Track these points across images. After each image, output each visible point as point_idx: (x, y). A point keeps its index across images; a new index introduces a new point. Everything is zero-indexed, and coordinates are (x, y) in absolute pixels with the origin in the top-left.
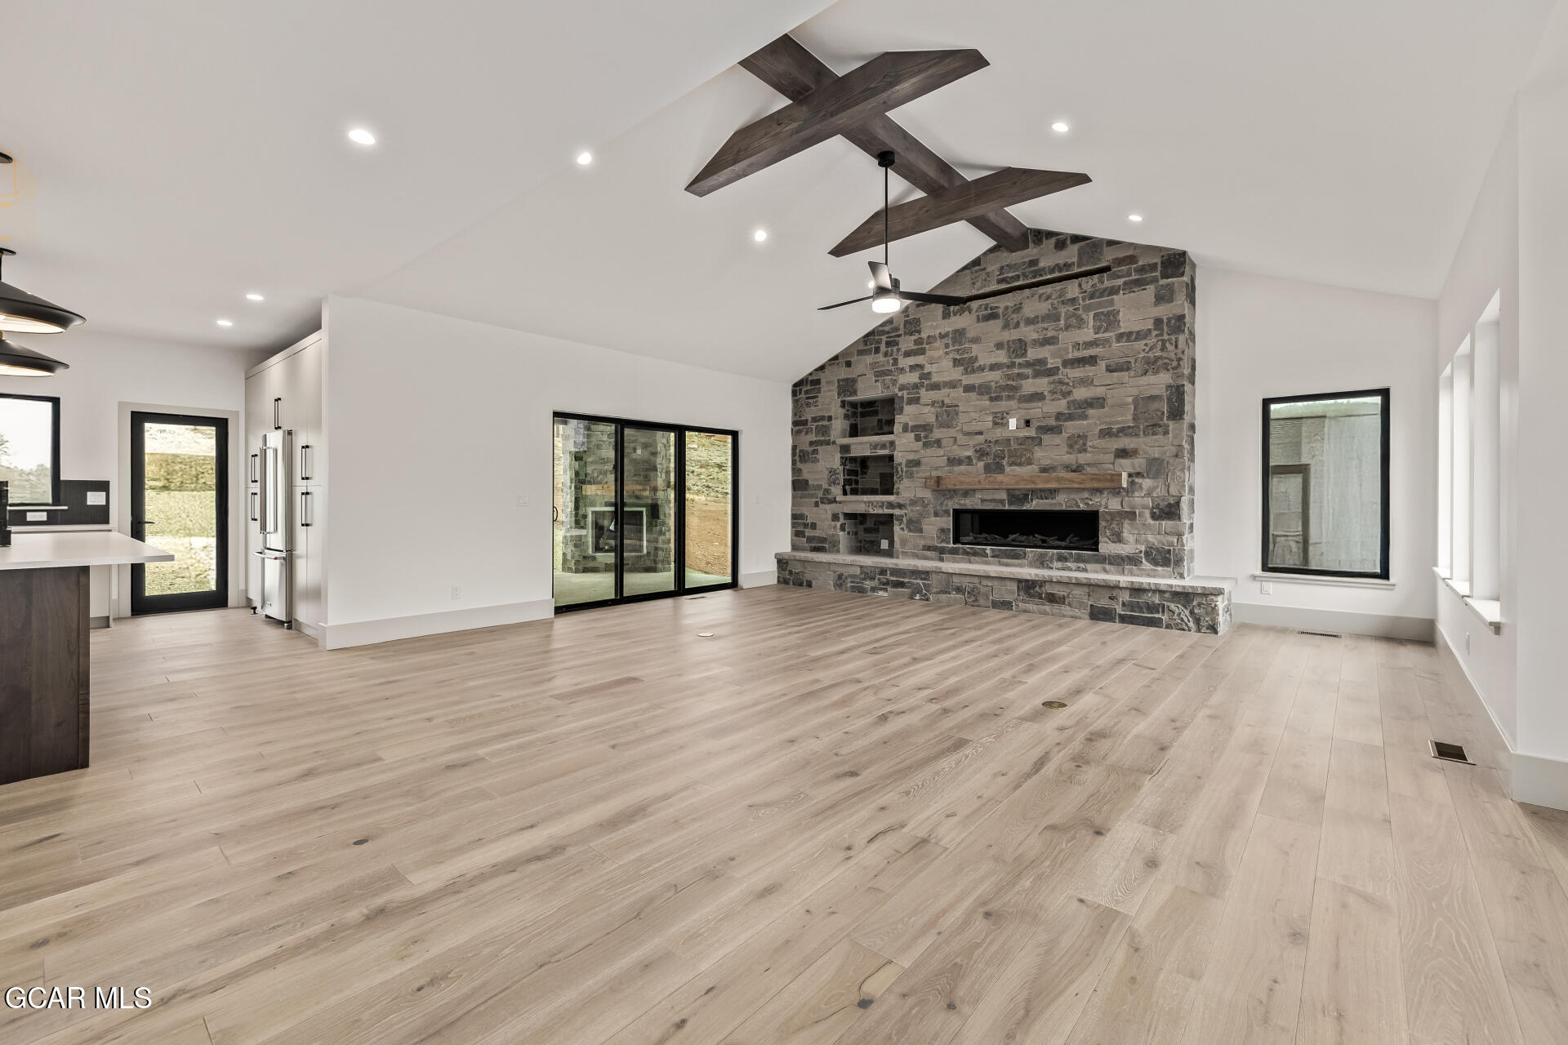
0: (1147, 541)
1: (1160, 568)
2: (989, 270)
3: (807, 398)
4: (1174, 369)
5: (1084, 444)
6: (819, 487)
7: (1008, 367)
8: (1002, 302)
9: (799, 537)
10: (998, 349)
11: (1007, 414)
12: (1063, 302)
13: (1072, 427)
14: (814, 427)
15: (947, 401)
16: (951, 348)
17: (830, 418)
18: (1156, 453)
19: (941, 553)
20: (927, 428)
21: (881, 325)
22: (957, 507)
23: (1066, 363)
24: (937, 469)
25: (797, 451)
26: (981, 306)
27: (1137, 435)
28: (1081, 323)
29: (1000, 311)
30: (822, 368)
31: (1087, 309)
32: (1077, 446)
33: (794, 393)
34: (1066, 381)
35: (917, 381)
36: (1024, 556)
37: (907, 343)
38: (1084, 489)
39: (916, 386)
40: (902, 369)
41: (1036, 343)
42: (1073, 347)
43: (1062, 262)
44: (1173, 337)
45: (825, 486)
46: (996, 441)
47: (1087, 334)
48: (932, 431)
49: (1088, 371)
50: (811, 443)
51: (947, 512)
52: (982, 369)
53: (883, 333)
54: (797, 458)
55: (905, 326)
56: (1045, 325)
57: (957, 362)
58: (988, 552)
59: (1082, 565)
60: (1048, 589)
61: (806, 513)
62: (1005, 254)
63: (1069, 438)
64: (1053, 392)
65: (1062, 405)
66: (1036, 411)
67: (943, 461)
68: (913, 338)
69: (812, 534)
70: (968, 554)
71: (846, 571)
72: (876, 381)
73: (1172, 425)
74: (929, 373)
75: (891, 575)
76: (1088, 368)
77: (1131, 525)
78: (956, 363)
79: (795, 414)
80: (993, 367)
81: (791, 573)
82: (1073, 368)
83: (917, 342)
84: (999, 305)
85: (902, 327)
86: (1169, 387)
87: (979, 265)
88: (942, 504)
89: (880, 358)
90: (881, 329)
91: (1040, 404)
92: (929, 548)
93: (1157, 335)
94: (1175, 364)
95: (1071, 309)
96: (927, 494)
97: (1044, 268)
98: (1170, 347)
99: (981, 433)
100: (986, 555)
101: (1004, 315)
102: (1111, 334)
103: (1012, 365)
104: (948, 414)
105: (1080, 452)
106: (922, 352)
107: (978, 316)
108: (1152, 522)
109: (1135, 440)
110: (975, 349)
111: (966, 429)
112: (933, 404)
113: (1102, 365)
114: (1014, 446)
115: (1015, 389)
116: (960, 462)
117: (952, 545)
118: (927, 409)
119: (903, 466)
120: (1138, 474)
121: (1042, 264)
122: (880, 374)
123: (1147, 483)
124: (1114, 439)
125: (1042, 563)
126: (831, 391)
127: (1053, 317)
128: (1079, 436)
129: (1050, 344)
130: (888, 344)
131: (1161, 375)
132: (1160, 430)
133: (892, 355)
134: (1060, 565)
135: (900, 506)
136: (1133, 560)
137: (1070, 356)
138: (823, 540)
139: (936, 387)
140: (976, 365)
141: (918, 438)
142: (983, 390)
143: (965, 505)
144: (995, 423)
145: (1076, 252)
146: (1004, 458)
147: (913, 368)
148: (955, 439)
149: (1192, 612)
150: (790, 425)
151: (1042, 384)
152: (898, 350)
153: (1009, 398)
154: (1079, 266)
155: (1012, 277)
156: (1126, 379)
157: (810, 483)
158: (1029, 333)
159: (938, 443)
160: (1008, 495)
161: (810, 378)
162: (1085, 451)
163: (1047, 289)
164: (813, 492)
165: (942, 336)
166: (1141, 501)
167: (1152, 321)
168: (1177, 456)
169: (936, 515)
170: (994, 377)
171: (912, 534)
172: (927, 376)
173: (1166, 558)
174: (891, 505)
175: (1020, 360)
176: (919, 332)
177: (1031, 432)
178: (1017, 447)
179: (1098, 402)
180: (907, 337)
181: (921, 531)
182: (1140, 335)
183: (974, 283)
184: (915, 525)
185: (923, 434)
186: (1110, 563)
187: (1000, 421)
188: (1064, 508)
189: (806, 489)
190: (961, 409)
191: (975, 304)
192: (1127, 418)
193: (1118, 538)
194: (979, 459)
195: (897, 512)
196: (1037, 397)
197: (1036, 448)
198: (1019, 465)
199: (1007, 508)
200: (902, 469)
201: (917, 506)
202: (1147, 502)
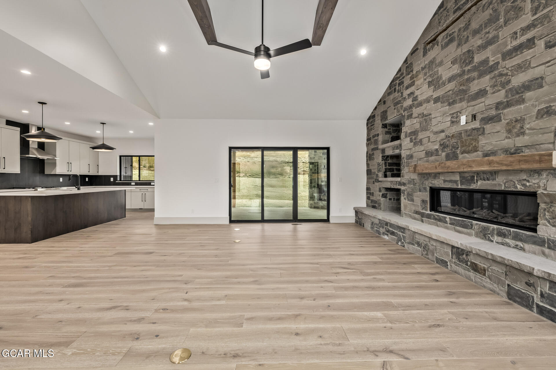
2: (448, 7)
3: (371, 126)
5: (522, 128)
6: (375, 173)
7: (461, 75)
9: (368, 199)
10: (453, 64)
11: (460, 113)
12: (502, 1)
13: (510, 113)
14: (373, 141)
15: (425, 112)
16: (427, 75)
17: (378, 135)
19: (422, 217)
20: (416, 133)
21: (396, 75)
22: (431, 186)
24: (420, 159)
25: (368, 155)
26: (444, 36)
28: (519, 12)
29: (456, 34)
30: (375, 108)
32: (516, 130)
33: (367, 125)
34: (505, 71)
35: (411, 103)
36: (471, 227)
37: (407, 81)
38: (523, 171)
39: (411, 107)
40: (405, 98)
41: (480, 48)
46: (453, 136)
47: (525, 19)
48: (418, 134)
49: (526, 55)
50: (372, 150)
51: (426, 189)
52: (444, 83)
53: (397, 79)
54: (368, 158)
55: (406, 70)
56: (488, 29)
57: (430, 83)
58: (448, 220)
59: (520, 244)
60: (472, 259)
61: (370, 187)
63: (508, 124)
64: (494, 86)
65: (501, 96)
66: (480, 105)
67: (423, 154)
68: (410, 76)
69: (373, 199)
70: (436, 219)
71: (374, 221)
72: (394, 109)
74: (417, 96)
75: (390, 227)
76: (526, 52)
79: (367, 135)
80: (451, 79)
81: (359, 218)
82: (511, 58)
83: (411, 78)
84: (455, 30)
87: (442, 7)
88: (424, 183)
89: (396, 94)
90: (396, 77)
91: (483, 99)
92: (417, 212)
96: (416, 177)
99: (443, 131)
100: (446, 222)
101: (458, 36)
102: (551, 8)
103: (463, 73)
104: (426, 121)
105: (518, 135)
106: (413, 83)
107: (443, 45)
110: (440, 70)
111: (435, 129)
112: (419, 116)
113: (541, 44)
114: (464, 137)
115: (465, 92)
116: (432, 154)
117: (429, 212)
118: (416, 121)
122: (396, 104)
124: (553, 117)
125: (484, 235)
126: (378, 119)
127: (494, 19)
128: (516, 121)
129: (492, 44)
130: (399, 84)
133: (401, 91)
134: (500, 239)
135: (404, 184)
137: (509, 47)
138: (376, 202)
139: (420, 104)
140: (441, 81)
141: (411, 140)
142: (445, 99)
143: (434, 184)
144: (452, 122)
146: (458, 148)
147: (409, 95)
148: (429, 138)
150: (366, 141)
151: (485, 82)
152: (403, 86)
153: (461, 100)
157: (372, 171)
158: (476, 42)
159: (421, 142)
160: (460, 177)
161: (372, 114)
164: (373, 176)
165: (423, 69)
169: (420, 191)
170: (452, 86)
171: (409, 202)
172: (416, 98)
174: (400, 184)
175: (469, 67)
176: (412, 71)
177: (476, 124)
178: (466, 138)
179: (536, 83)
180: (407, 77)
181: (413, 200)
184: (410, 197)
185: (413, 137)
186: (549, 248)
187: (455, 120)
188: (503, 188)
189: (370, 174)
190: (433, 116)
194: (443, 150)
195: (402, 188)
196: (482, 93)
197: (480, 137)
198: (468, 152)
199: (459, 187)
200: (404, 160)
201: (411, 185)
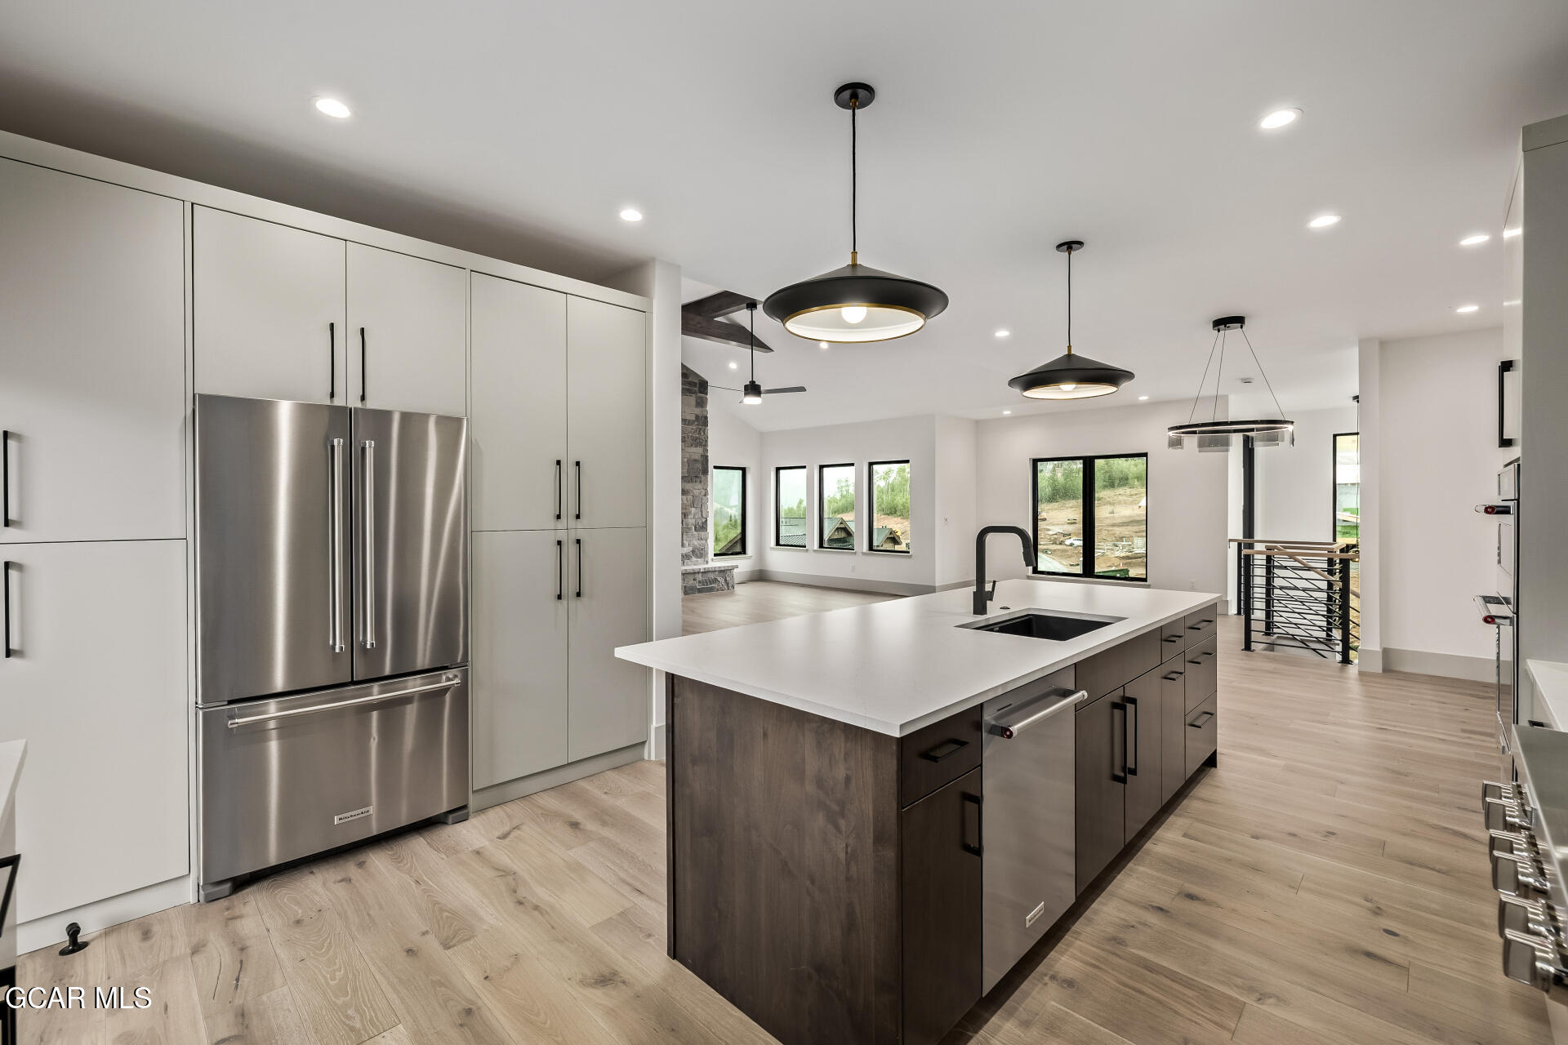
0: (694, 545)
1: (699, 560)
4: (704, 445)
18: (697, 492)
44: (703, 428)
73: (703, 477)
86: (701, 455)
93: (697, 425)
94: (704, 443)
108: (696, 533)
109: (688, 484)
120: (690, 505)
131: (698, 448)
132: (698, 480)
166: (690, 521)
167: (694, 415)
168: (705, 495)
173: (702, 552)
182: (690, 423)
202: (693, 521)
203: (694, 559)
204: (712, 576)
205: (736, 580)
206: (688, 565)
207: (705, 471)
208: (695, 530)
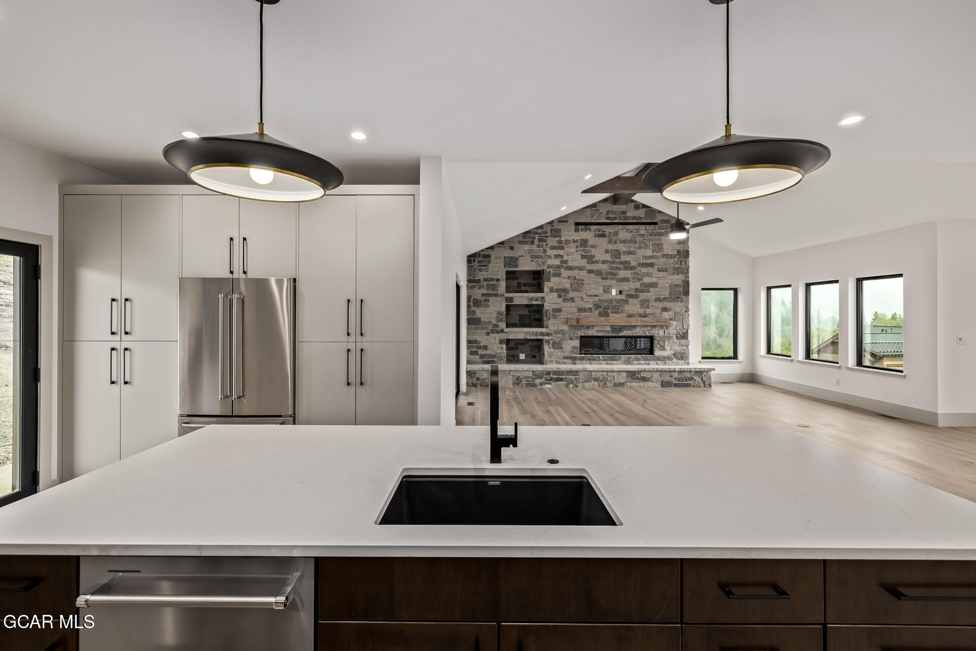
0: (675, 349)
1: (680, 361)
2: (601, 211)
3: (479, 266)
4: (685, 273)
5: (648, 304)
6: (490, 323)
7: (611, 263)
8: (608, 229)
9: (473, 355)
10: (606, 253)
11: (611, 287)
12: (638, 235)
13: (643, 296)
14: (485, 285)
15: (577, 277)
16: (579, 249)
17: (498, 280)
18: (678, 310)
19: (574, 360)
20: (565, 291)
21: (536, 228)
22: (583, 335)
23: (639, 265)
24: (571, 314)
25: (472, 299)
26: (596, 229)
27: (671, 301)
28: (647, 247)
29: (607, 233)
30: (491, 248)
31: (649, 240)
32: (645, 305)
33: (469, 261)
34: (640, 273)
35: (559, 264)
37: (552, 241)
38: (648, 326)
39: (558, 267)
40: (550, 256)
41: (625, 253)
42: (643, 258)
43: (638, 216)
44: (684, 259)
45: (494, 322)
46: (605, 301)
47: (649, 252)
48: (568, 293)
49: (650, 270)
50: (483, 295)
51: (577, 337)
52: (597, 262)
53: (537, 233)
54: (471, 303)
55: (551, 232)
56: (630, 245)
58: (601, 358)
59: (647, 362)
60: (643, 374)
61: (479, 339)
62: (610, 205)
63: (641, 301)
64: (633, 278)
65: (638, 285)
66: (625, 287)
67: (575, 310)
68: (556, 239)
69: (484, 353)
70: (590, 360)
71: (521, 375)
72: (532, 261)
73: (684, 298)
74: (567, 260)
75: (554, 374)
76: (649, 268)
77: (668, 342)
78: (583, 257)
79: (469, 275)
80: (603, 262)
81: (478, 379)
82: (643, 268)
83: (559, 242)
84: (606, 230)
85: (549, 232)
86: (683, 281)
87: (596, 207)
88: (574, 333)
89: (534, 247)
90: (535, 230)
91: (627, 283)
92: (566, 358)
93: (678, 258)
94: (685, 271)
95: (642, 239)
96: (565, 328)
97: (629, 217)
98: (684, 264)
99: (597, 296)
101: (609, 236)
102: (660, 254)
103: (614, 262)
104: (578, 285)
105: (646, 308)
106: (562, 248)
107: (595, 234)
108: (677, 341)
109: (670, 303)
110: (594, 252)
111: (588, 293)
112: (569, 278)
113: (656, 267)
114: (614, 303)
115: (614, 274)
116: (585, 310)
117: (579, 355)
118: (565, 280)
119: (551, 312)
120: (671, 319)
121: (628, 214)
122: (534, 257)
123: (674, 323)
124: (661, 303)
125: (628, 362)
126: (499, 263)
127: (633, 241)
128: (646, 300)
129: (632, 254)
130: (540, 240)
131: (680, 275)
132: (680, 300)
133: (542, 247)
134: (637, 362)
135: (548, 334)
136: (669, 358)
137: (641, 262)
138: (494, 356)
139: (571, 268)
140: (594, 259)
141: (560, 296)
142: (598, 273)
143: (588, 333)
144: (604, 291)
145: (644, 213)
146: (609, 309)
147: (557, 256)
148: (582, 299)
149: (702, 379)
151: (627, 274)
152: (547, 245)
153: (612, 279)
154: (646, 219)
155: (613, 218)
156: (666, 276)
157: (482, 320)
158: (622, 248)
159: (572, 300)
160: (611, 328)
161: (482, 253)
162: (649, 307)
163: (631, 227)
164: (484, 326)
165: (574, 241)
166: (672, 331)
167: (676, 251)
168: (686, 311)
169: (571, 339)
170: (604, 267)
171: (555, 350)
172: (566, 262)
173: (682, 356)
174: (542, 334)
175: (618, 260)
176: (560, 237)
177: (623, 297)
178: (616, 304)
179: (654, 285)
180: (552, 238)
181: (561, 348)
182: (672, 257)
183: (592, 216)
184: (557, 345)
185: (562, 294)
186: (659, 360)
187: (607, 290)
188: (639, 334)
189: (478, 324)
190: (585, 282)
191: (593, 228)
192: (666, 293)
193: (663, 348)
194: (596, 309)
195: (546, 338)
196: (626, 280)
197: (625, 305)
198: (617, 313)
199: (610, 335)
200: (549, 313)
201: (559, 334)
202: (675, 331)
203: (675, 360)
204: (688, 375)
205: (713, 379)
206: (669, 364)
207: (686, 293)
208: (677, 338)
